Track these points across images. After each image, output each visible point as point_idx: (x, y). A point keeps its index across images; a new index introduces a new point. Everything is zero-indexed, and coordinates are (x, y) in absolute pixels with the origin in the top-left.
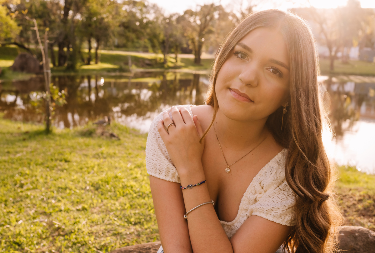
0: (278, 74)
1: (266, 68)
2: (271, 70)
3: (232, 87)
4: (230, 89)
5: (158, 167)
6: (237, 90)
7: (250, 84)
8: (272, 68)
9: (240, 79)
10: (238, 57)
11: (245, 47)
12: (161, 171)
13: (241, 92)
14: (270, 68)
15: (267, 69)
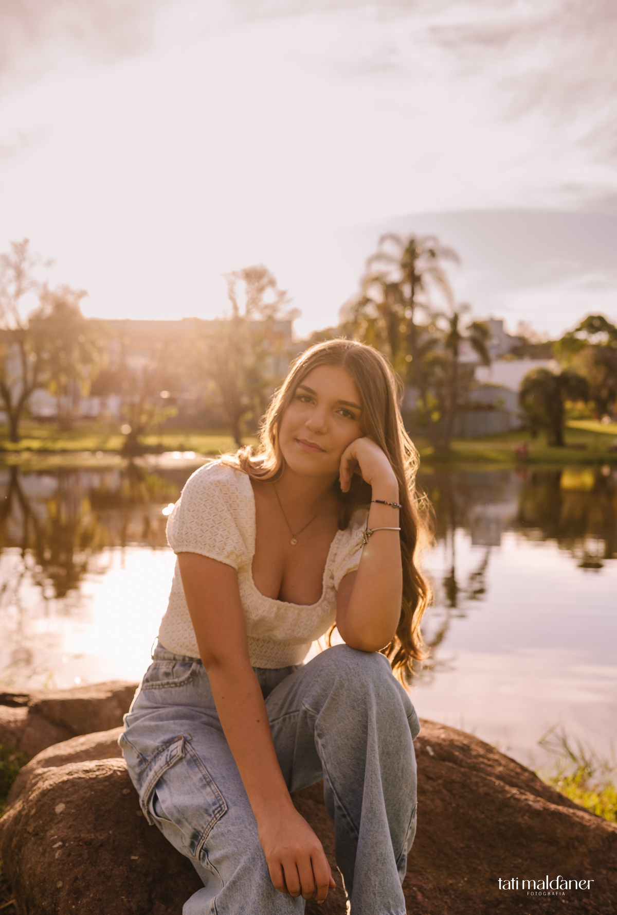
0: (349, 416)
1: (335, 410)
2: (342, 412)
3: (300, 438)
4: (298, 441)
5: (199, 539)
6: (306, 440)
7: (319, 432)
8: (341, 410)
9: (308, 427)
10: (302, 401)
11: (307, 389)
12: (188, 541)
13: (310, 441)
14: (339, 411)
15: (337, 412)
